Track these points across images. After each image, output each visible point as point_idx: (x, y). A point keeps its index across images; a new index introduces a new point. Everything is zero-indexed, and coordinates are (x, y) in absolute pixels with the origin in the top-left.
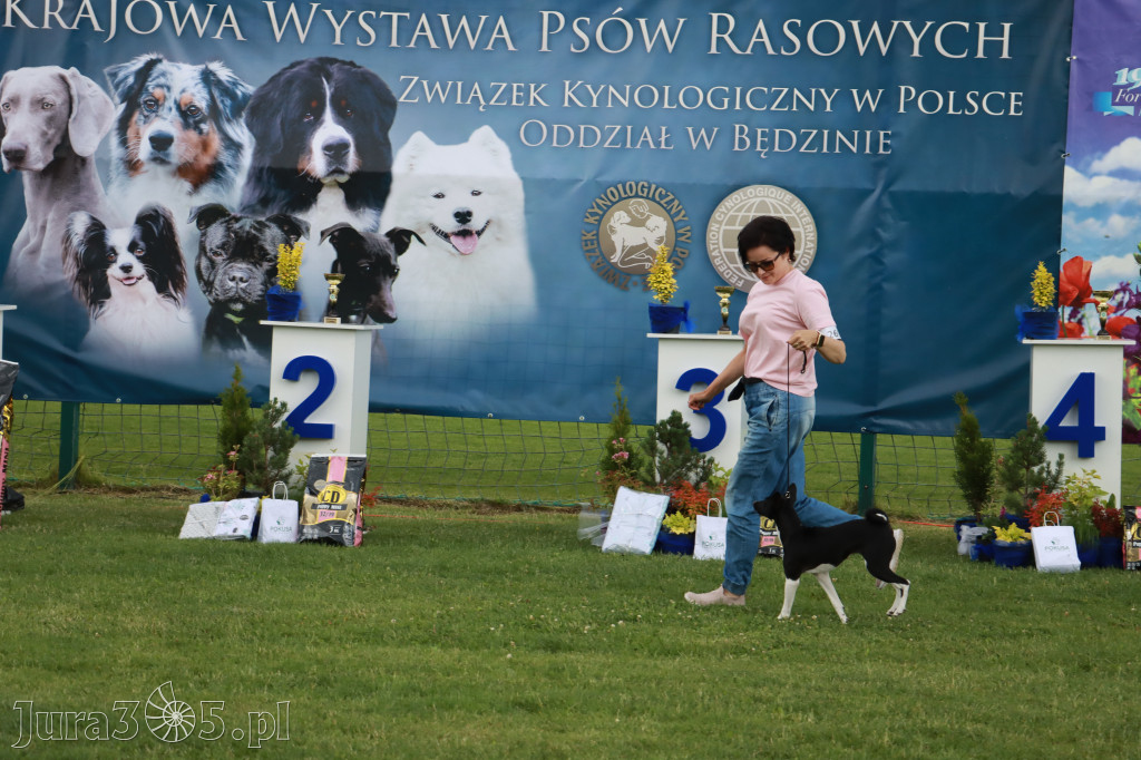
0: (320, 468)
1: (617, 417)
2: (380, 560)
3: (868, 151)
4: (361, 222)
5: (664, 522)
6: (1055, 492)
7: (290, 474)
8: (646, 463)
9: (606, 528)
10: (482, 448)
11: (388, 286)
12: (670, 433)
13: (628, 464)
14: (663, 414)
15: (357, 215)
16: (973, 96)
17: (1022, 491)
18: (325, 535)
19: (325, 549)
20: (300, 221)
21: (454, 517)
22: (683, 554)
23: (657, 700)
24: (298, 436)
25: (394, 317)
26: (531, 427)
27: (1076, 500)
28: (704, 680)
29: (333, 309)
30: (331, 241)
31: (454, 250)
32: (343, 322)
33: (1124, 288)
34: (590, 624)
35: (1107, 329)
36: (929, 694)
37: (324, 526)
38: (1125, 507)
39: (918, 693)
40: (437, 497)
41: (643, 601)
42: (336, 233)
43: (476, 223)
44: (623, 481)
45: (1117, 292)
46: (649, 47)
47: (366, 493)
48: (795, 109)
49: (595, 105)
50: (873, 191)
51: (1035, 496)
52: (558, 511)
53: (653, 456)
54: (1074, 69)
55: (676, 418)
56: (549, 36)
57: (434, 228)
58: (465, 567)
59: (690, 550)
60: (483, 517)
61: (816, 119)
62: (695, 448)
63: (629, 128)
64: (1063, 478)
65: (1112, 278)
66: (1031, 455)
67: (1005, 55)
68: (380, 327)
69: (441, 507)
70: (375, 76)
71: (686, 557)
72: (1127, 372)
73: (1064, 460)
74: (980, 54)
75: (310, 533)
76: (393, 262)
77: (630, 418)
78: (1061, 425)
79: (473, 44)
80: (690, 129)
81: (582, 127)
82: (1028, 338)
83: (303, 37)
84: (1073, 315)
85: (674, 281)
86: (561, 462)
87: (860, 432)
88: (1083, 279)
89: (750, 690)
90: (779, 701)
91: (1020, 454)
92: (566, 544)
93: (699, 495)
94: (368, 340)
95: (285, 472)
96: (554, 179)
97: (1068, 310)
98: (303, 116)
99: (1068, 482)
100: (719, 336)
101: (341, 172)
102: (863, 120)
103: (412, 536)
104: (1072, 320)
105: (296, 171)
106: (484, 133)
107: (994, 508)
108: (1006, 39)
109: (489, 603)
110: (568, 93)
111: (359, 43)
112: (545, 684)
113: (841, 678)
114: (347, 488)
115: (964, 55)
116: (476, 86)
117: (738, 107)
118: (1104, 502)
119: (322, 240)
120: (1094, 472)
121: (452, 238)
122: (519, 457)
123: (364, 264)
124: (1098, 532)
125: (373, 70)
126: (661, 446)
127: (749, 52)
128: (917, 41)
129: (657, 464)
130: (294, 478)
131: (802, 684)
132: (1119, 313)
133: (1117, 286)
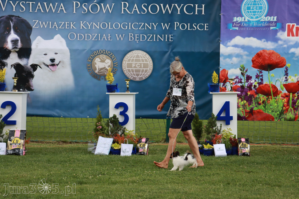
0: (12, 133)
1: (98, 116)
2: (31, 159)
3: (166, 40)
4: (23, 62)
5: (112, 146)
6: (219, 135)
7: (3, 135)
8: (107, 129)
9: (95, 148)
10: (60, 126)
11: (31, 80)
12: (113, 121)
13: (101, 130)
14: (111, 115)
15: (21, 60)
16: (195, 25)
17: (211, 134)
18: (14, 152)
19: (14, 157)
20: (5, 62)
21: (52, 146)
22: (117, 155)
23: (110, 197)
24: (6, 124)
25: (33, 89)
26: (73, 120)
27: (225, 137)
28: (124, 191)
29: (15, 88)
30: (14, 68)
31: (50, 70)
32: (18, 91)
33: (237, 78)
34: (91, 176)
35: (233, 89)
36: (186, 193)
37: (14, 150)
38: (238, 138)
39: (183, 193)
40: (47, 140)
41: (106, 169)
42: (15, 66)
43: (56, 62)
44: (100, 134)
45: (235, 79)
46: (104, 12)
47: (26, 140)
48: (146, 29)
49: (89, 28)
50: (168, 51)
51: (214, 136)
52: (82, 143)
53: (109, 127)
54: (222, 17)
55: (115, 116)
56: (76, 8)
57: (44, 64)
58: (55, 160)
59: (119, 154)
60: (60, 145)
61: (152, 32)
62: (120, 125)
63: (99, 34)
64: (222, 131)
65: (233, 75)
66: (212, 124)
67: (203, 13)
68: (29, 92)
69: (48, 143)
70: (25, 20)
71: (118, 155)
72: (238, 101)
73: (222, 126)
74: (196, 13)
75: (10, 152)
76: (32, 74)
77: (102, 116)
78: (221, 116)
79: (54, 11)
80: (117, 35)
81: (86, 34)
82: (211, 92)
83: (4, 9)
84: (223, 85)
85: (113, 78)
86: (83, 129)
87: (166, 119)
88: (226, 75)
89: (136, 193)
90: (145, 196)
91: (210, 124)
92: (84, 153)
93: (122, 138)
94: (26, 96)
95: (2, 135)
96: (78, 49)
97: (222, 84)
98: (5, 32)
99: (223, 132)
100: (126, 93)
101: (17, 48)
102: (165, 32)
103: (40, 152)
104: (223, 87)
105: (3, 48)
106: (58, 36)
107: (203, 139)
108: (203, 9)
109: (62, 171)
110: (82, 25)
111: (20, 11)
112: (79, 194)
113: (162, 189)
114: (20, 138)
115: (192, 14)
116: (55, 23)
117: (130, 28)
118: (233, 137)
119: (11, 67)
120: (230, 129)
121: (50, 67)
122: (71, 128)
123: (24, 74)
124: (231, 145)
125: (25, 18)
126: (111, 124)
127: (132, 13)
128: (179, 10)
129: (110, 130)
130: (4, 137)
131: (151, 191)
132: (236, 84)
133: (235, 77)
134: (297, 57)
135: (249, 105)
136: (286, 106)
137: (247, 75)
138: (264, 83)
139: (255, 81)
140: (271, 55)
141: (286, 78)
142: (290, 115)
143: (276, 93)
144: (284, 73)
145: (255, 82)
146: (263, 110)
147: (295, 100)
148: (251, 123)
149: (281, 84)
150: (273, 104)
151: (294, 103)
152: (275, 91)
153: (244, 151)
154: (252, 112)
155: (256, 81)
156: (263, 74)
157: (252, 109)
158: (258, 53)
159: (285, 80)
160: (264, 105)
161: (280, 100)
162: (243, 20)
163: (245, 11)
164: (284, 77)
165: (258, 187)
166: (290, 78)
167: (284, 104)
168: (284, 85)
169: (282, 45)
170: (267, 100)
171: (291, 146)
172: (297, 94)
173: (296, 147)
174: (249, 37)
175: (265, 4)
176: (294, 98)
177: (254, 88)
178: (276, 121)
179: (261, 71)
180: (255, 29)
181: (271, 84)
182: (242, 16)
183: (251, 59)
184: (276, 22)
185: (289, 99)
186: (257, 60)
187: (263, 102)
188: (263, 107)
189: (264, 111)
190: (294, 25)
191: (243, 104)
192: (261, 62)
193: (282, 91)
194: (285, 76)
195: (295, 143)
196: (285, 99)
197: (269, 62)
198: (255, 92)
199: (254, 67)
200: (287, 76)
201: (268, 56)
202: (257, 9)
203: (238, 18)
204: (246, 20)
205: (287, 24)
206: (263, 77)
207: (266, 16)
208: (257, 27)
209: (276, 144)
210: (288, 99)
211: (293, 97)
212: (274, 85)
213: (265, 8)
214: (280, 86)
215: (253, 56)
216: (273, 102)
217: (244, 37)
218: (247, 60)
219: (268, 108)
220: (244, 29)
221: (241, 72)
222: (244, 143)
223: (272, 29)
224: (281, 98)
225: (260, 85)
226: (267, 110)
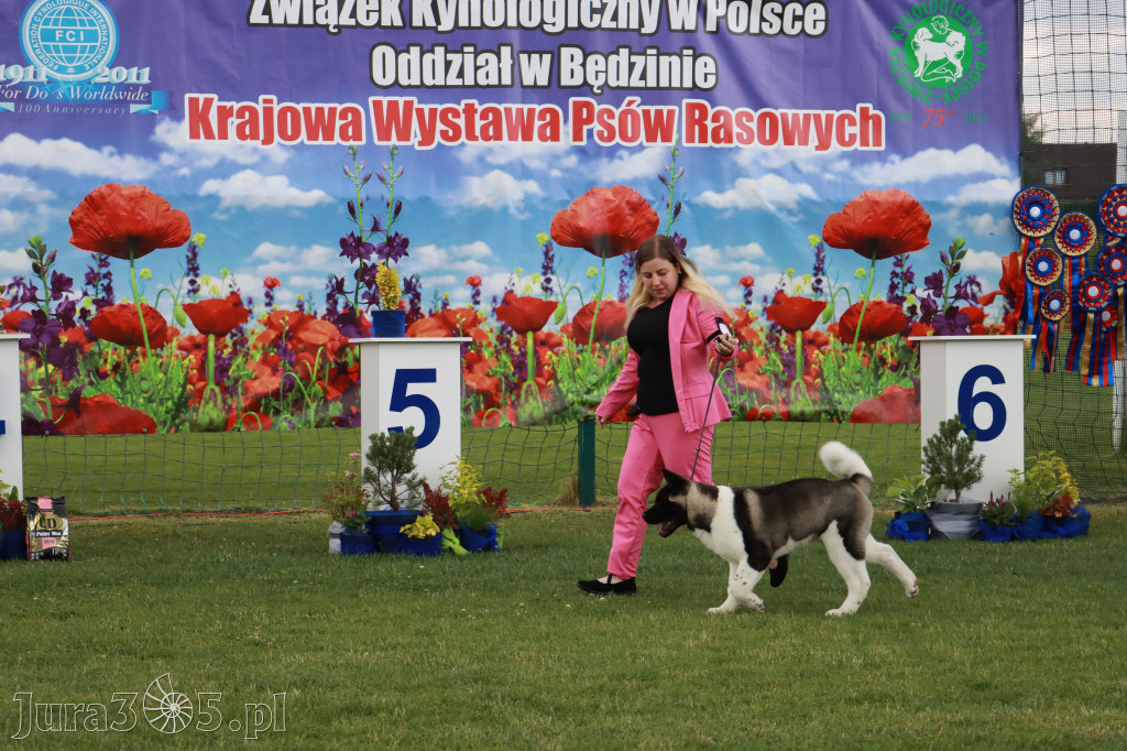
33: (18, 282)
35: (4, 323)
38: (27, 499)
45: (11, 286)
72: (25, 365)
118: (6, 495)
132: (14, 307)
133: (9, 281)
134: (227, 210)
135: (66, 379)
136: (194, 380)
137: (55, 272)
138: (117, 302)
139: (85, 294)
140: (137, 202)
141: (192, 282)
142: (210, 412)
143: (160, 335)
144: (185, 266)
145: (85, 298)
146: (116, 396)
147: (224, 360)
148: (74, 443)
149: (175, 304)
150: (150, 374)
151: (222, 369)
152: (154, 330)
153: (46, 542)
154: (75, 404)
155: (89, 293)
156: (110, 268)
157: (76, 396)
158: (90, 196)
159: (189, 291)
160: (119, 379)
161: (173, 359)
162: (30, 78)
163: (36, 46)
164: (187, 280)
165: (93, 663)
166: (207, 284)
167: (188, 372)
168: (188, 308)
169: (172, 168)
170: (129, 360)
171: (214, 519)
172: (232, 338)
173: (232, 519)
174: (56, 136)
175: (106, 23)
176: (222, 352)
177: (80, 318)
178: (164, 432)
179: (103, 257)
180: (75, 110)
181: (142, 304)
182: (25, 62)
183: (65, 215)
184: (147, 88)
185: (205, 355)
186: (87, 221)
187: (116, 367)
188: (114, 387)
189: (120, 401)
190: (212, 99)
191: (43, 376)
192: (104, 229)
193: (179, 327)
194: (188, 274)
195: (230, 506)
196: (191, 357)
197: (132, 227)
198: (85, 334)
199: (77, 244)
200: (196, 275)
201: (128, 208)
202: (78, 40)
203: (12, 68)
204: (42, 78)
205: (187, 96)
206: (111, 280)
207: (111, 66)
208: (82, 103)
209: (166, 513)
210: (200, 354)
211: (220, 348)
212: (151, 308)
213: (108, 36)
214: (174, 310)
215: (75, 205)
216: (152, 368)
217: (37, 137)
218: (52, 221)
219: (132, 388)
220: (37, 108)
221: (31, 261)
222: (50, 515)
223: (136, 113)
224: (178, 352)
225: (103, 307)
226: (129, 396)
